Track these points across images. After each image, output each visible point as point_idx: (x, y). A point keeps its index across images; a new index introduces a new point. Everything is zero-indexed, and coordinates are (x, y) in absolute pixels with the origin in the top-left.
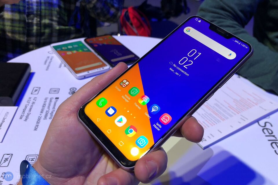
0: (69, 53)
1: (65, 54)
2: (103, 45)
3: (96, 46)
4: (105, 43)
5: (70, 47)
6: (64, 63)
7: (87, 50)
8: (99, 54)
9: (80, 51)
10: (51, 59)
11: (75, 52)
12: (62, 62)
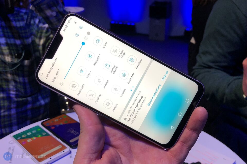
0: (29, 140)
1: (26, 142)
2: (60, 126)
3: (53, 128)
4: (61, 124)
5: (29, 134)
6: (26, 152)
7: (45, 134)
8: (57, 136)
9: (39, 136)
10: (13, 150)
11: (34, 138)
12: (23, 151)
